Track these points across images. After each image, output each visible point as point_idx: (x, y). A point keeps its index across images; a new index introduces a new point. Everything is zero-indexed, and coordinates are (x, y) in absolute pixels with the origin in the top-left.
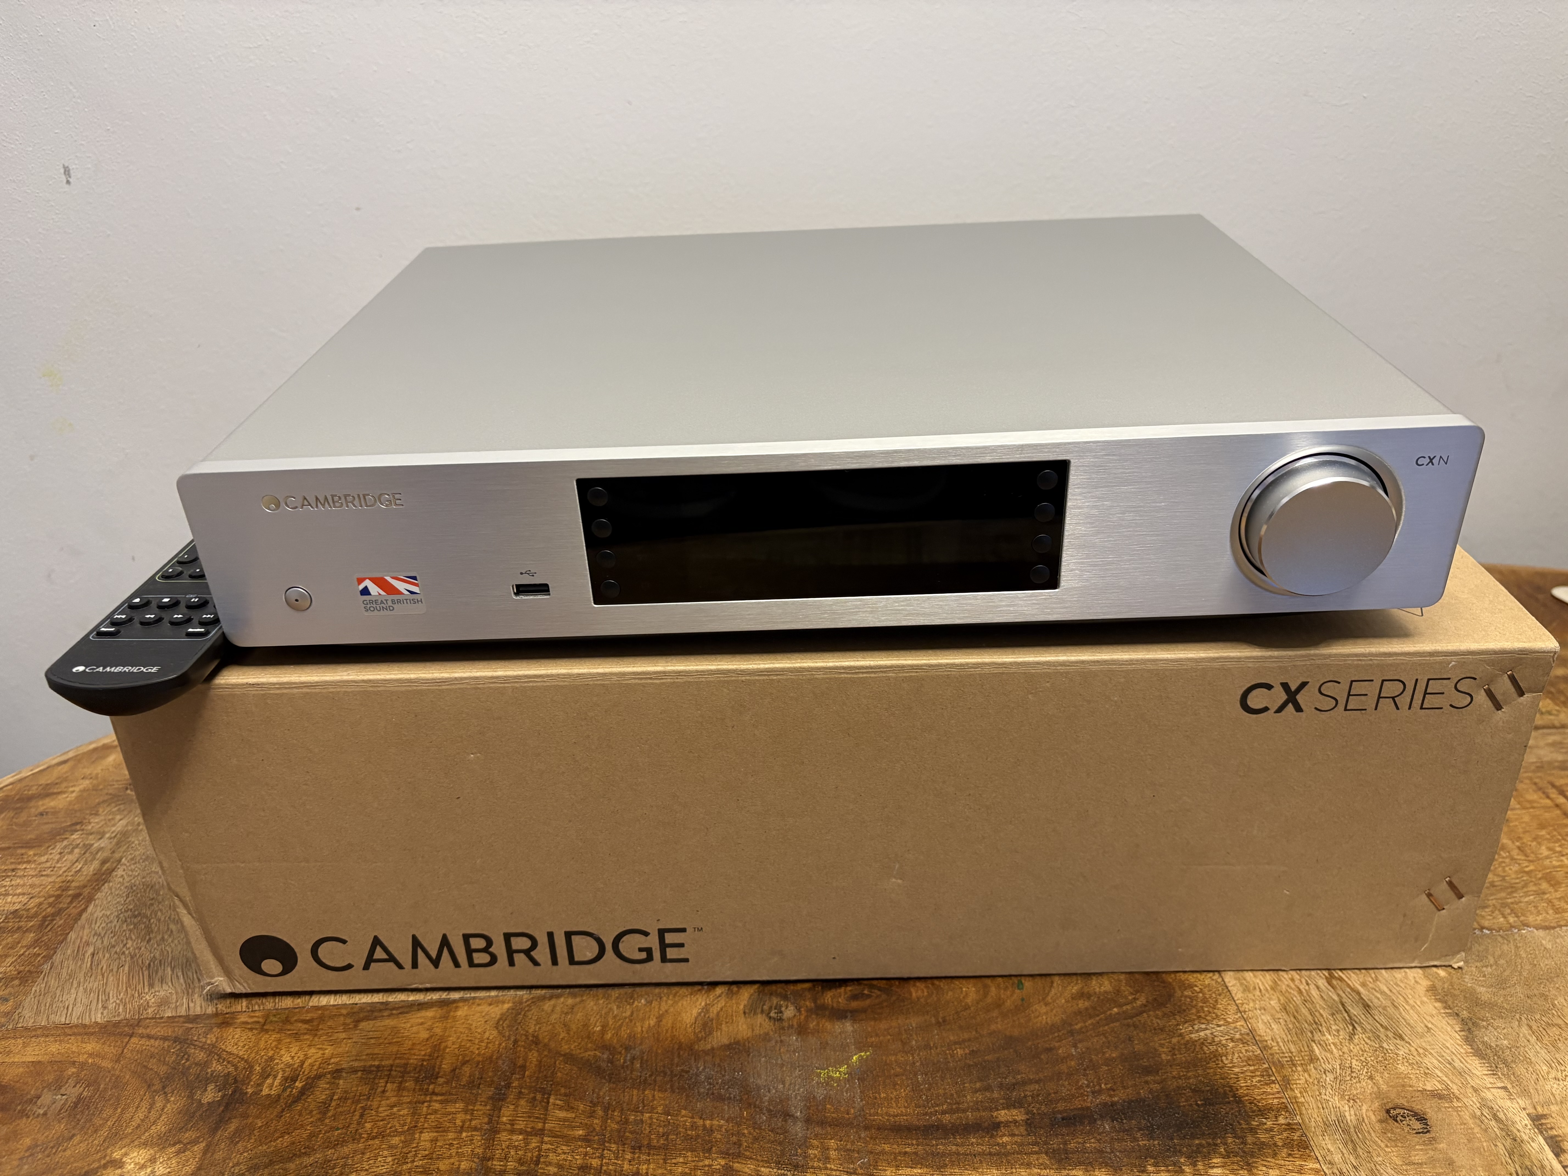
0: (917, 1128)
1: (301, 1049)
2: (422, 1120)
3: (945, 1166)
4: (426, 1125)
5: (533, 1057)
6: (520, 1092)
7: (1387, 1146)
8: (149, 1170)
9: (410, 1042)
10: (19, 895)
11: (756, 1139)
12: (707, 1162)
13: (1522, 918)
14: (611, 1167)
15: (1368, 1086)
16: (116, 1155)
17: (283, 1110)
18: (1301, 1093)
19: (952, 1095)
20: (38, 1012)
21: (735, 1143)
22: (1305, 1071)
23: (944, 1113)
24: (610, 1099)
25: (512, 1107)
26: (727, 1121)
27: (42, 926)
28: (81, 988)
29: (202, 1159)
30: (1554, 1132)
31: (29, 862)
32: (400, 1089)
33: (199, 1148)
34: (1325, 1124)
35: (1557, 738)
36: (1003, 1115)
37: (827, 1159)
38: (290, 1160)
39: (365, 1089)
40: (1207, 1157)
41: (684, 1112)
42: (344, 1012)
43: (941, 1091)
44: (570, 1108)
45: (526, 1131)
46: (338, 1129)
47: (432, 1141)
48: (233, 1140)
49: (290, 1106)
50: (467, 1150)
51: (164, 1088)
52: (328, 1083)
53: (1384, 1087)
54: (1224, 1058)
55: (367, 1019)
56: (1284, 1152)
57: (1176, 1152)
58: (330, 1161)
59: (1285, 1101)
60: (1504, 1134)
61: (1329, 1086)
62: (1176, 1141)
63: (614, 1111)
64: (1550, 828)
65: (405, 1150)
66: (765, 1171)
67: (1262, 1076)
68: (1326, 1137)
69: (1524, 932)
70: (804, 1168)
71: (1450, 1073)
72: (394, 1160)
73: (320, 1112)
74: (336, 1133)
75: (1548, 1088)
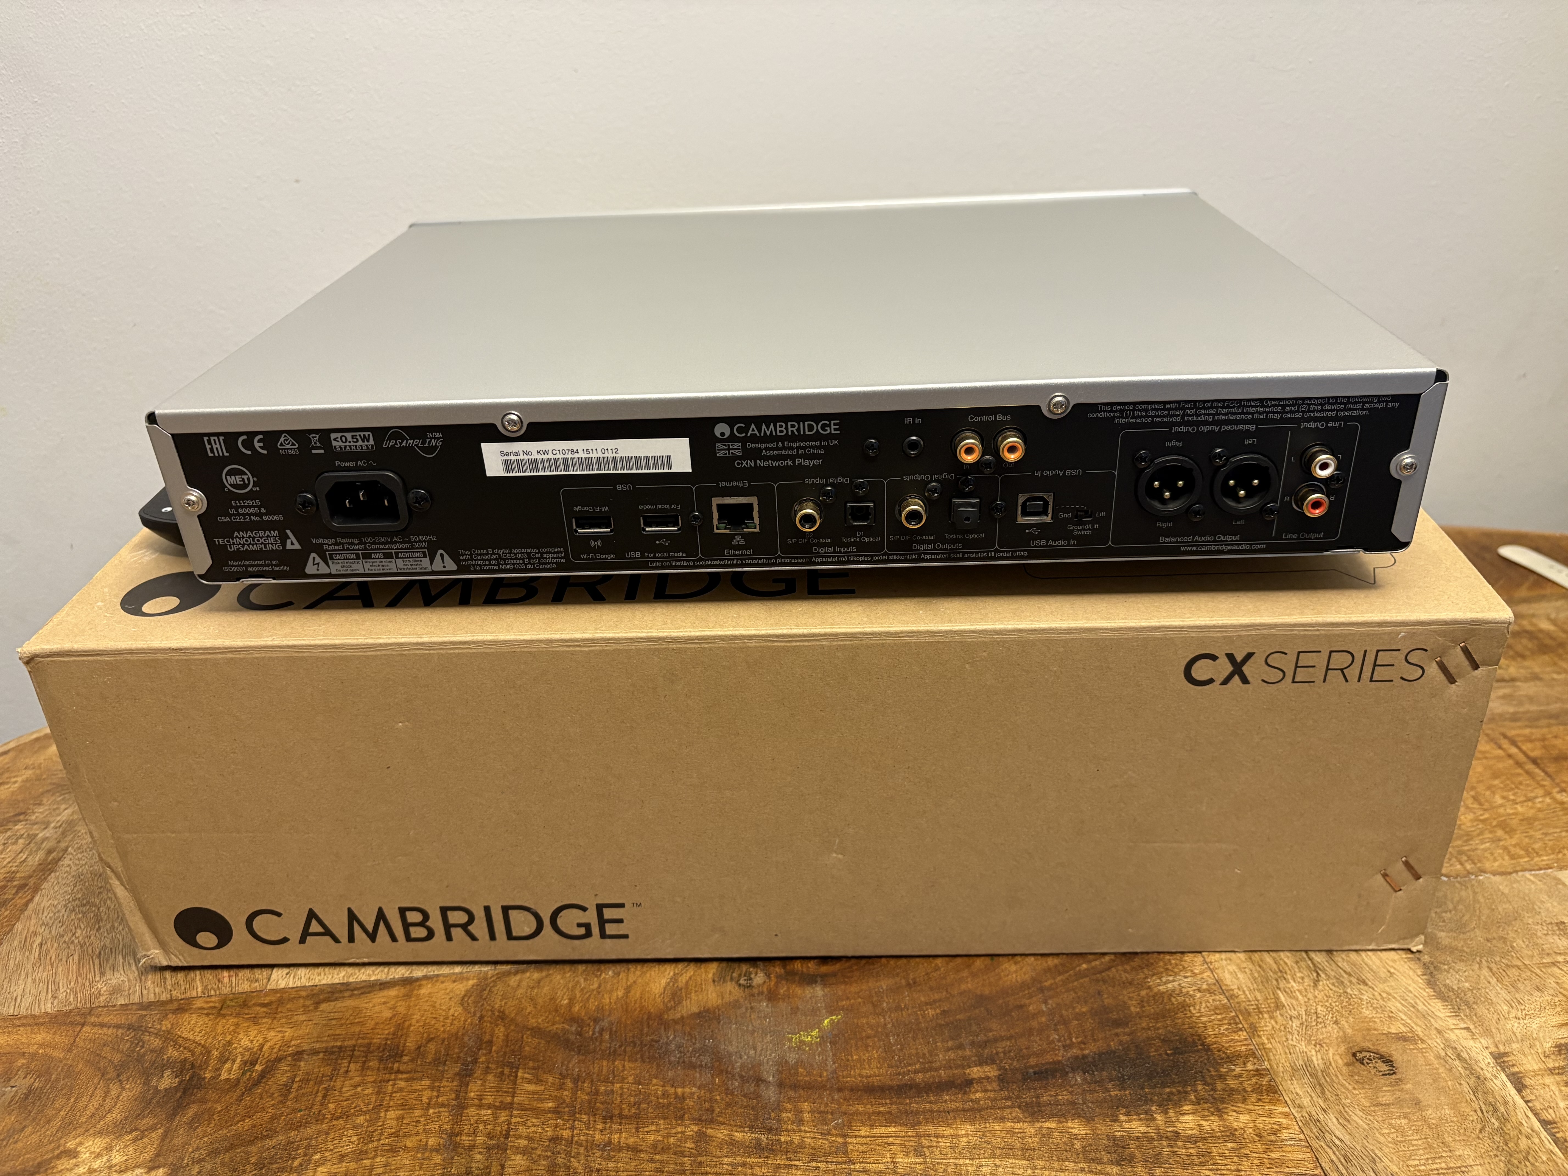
0: (891, 1088)
1: (260, 1032)
2: (388, 1098)
3: (919, 1123)
4: (391, 1103)
5: (500, 1032)
6: (488, 1067)
7: (1354, 1088)
8: (105, 1159)
9: (373, 1022)
11: (728, 1105)
12: (679, 1129)
13: (1479, 865)
14: (582, 1138)
15: (1333, 1031)
16: (71, 1145)
17: (243, 1094)
18: (1268, 1039)
19: (924, 1054)
21: (708, 1110)
22: (1271, 1018)
23: (916, 1072)
24: (580, 1071)
25: (479, 1082)
26: (699, 1088)
28: (30, 979)
29: (160, 1146)
30: (1516, 1069)
32: (364, 1068)
33: (156, 1135)
34: (1293, 1068)
35: (1507, 691)
36: (975, 1072)
37: (801, 1122)
38: (251, 1143)
39: (328, 1070)
40: (1178, 1104)
41: (654, 1081)
42: (304, 994)
43: (913, 1051)
44: (538, 1081)
45: (494, 1106)
46: (300, 1111)
47: (398, 1119)
48: (192, 1125)
49: (250, 1089)
50: (434, 1126)
51: (118, 1075)
52: (289, 1065)
53: (1349, 1031)
54: (1192, 1008)
55: (327, 1000)
56: (1254, 1097)
57: (1148, 1101)
58: (293, 1143)
59: (1252, 1047)
60: (1468, 1072)
61: (1296, 1032)
62: (1147, 1090)
63: (584, 1082)
64: (1504, 777)
65: (370, 1129)
66: (738, 1136)
67: (1230, 1024)
68: (1295, 1082)
69: (1481, 878)
70: (778, 1131)
71: (1413, 1016)
72: (359, 1139)
73: (281, 1095)
74: (299, 1114)
75: (1509, 1026)
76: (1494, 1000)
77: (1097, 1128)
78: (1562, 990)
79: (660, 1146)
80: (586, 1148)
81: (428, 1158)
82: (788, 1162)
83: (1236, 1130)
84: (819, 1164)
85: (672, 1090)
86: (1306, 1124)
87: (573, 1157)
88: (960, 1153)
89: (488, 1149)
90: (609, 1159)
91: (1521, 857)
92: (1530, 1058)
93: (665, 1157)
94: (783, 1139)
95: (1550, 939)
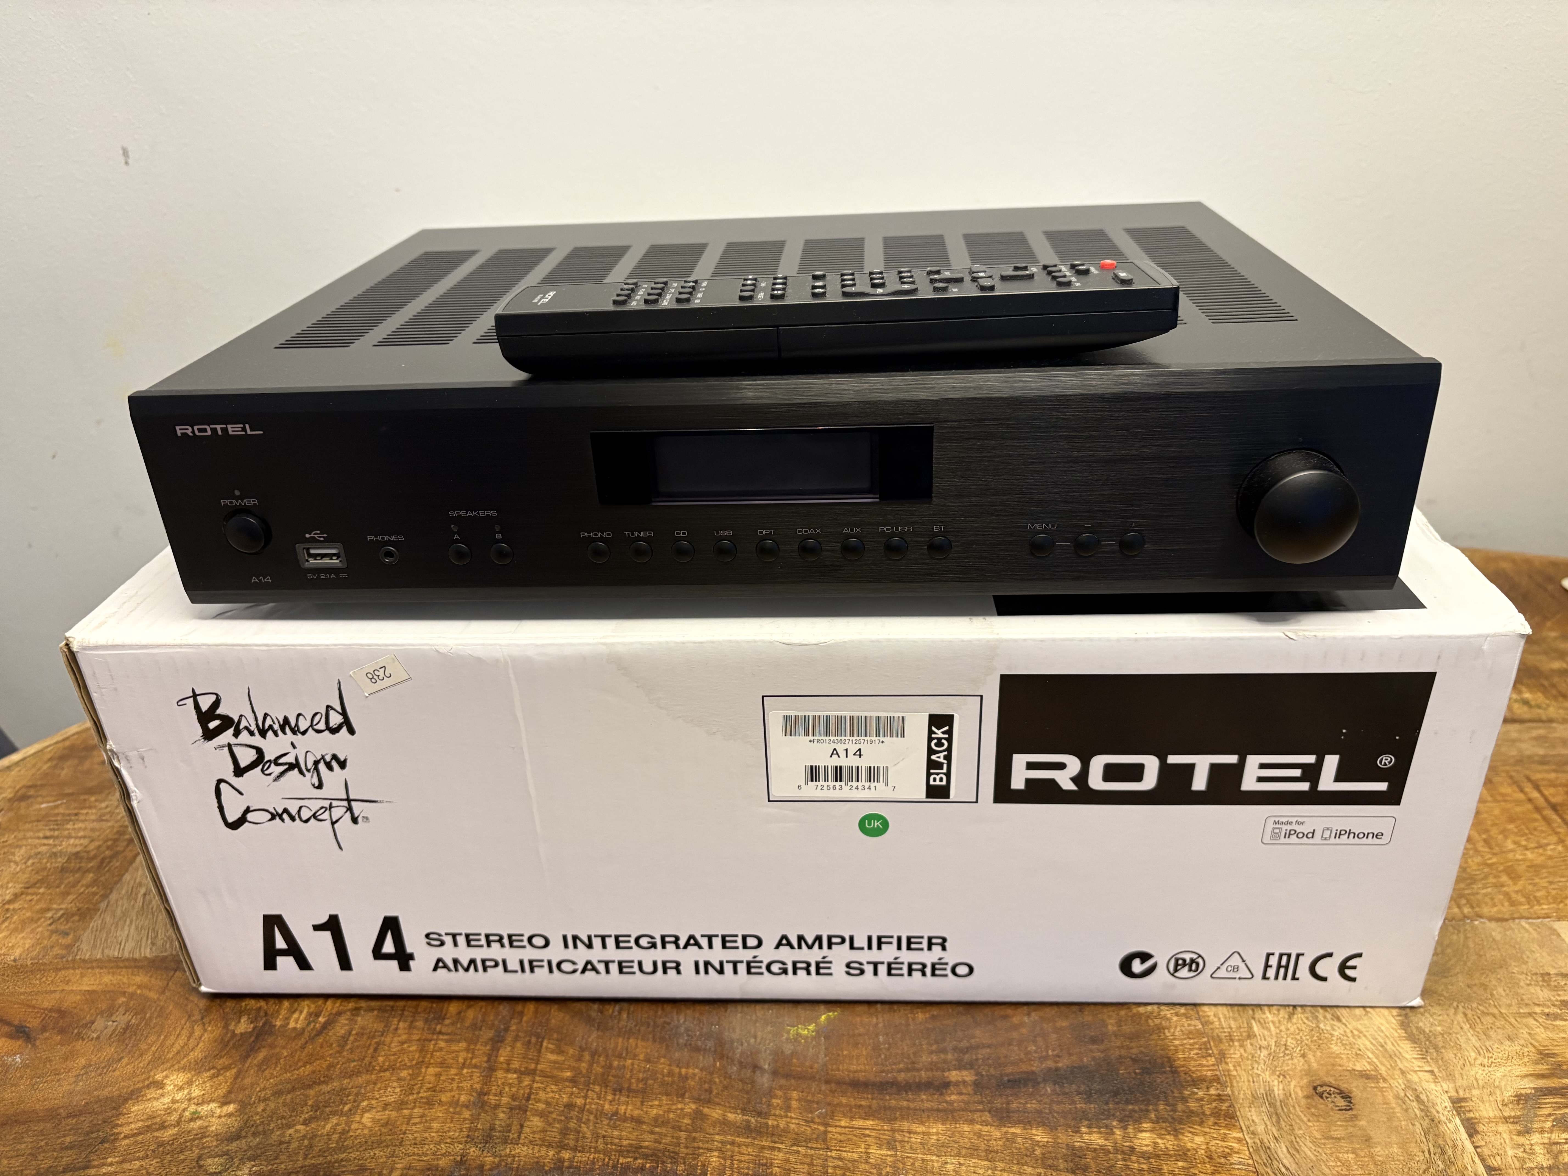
0: (874, 1084)
2: (429, 1056)
3: (896, 1119)
6: (517, 1036)
7: (1309, 1120)
8: (186, 1092)
10: (81, 838)
11: (726, 1088)
12: (679, 1106)
13: (1477, 909)
14: (593, 1106)
15: (1299, 1063)
16: (159, 1077)
17: (306, 1042)
18: (1234, 1066)
19: (909, 1055)
20: (94, 947)
21: (706, 1091)
22: (1241, 1046)
23: (900, 1071)
24: (598, 1045)
25: (509, 1048)
26: (701, 1070)
27: (100, 866)
28: (133, 926)
29: (233, 1084)
30: (1471, 1115)
31: (90, 807)
32: (411, 1027)
33: (230, 1074)
34: (1253, 1096)
35: (1541, 732)
36: (954, 1075)
38: (310, 1087)
39: (379, 1026)
40: (1138, 1121)
41: (662, 1060)
43: (899, 1052)
44: (560, 1052)
45: (520, 1071)
46: (354, 1061)
47: (436, 1075)
48: (261, 1067)
49: (313, 1038)
50: (466, 1085)
51: (202, 1018)
52: (347, 1019)
53: (1315, 1065)
54: (1166, 1031)
56: (1212, 1120)
57: (1110, 1116)
58: (345, 1089)
59: (1218, 1073)
60: (1423, 1114)
61: (1262, 1062)
62: (1111, 1106)
63: (600, 1056)
64: (1519, 822)
65: (412, 1083)
66: (731, 1116)
67: (1200, 1049)
68: (1253, 1110)
69: (1476, 923)
70: (767, 1115)
71: (1380, 1054)
72: (401, 1091)
73: (338, 1046)
74: (352, 1065)
75: (1473, 1073)
76: (1463, 1046)
77: (1058, 1137)
78: (1533, 1042)
79: (660, 1120)
80: (596, 1116)
81: (459, 1113)
82: (773, 1145)
83: (1189, 1150)
84: (800, 1149)
85: (677, 1070)
86: (1257, 1151)
87: (584, 1123)
88: (929, 1149)
89: (511, 1109)
90: (615, 1127)
91: (1521, 904)
92: (1487, 1105)
93: (664, 1130)
94: (770, 1123)
95: (1532, 989)
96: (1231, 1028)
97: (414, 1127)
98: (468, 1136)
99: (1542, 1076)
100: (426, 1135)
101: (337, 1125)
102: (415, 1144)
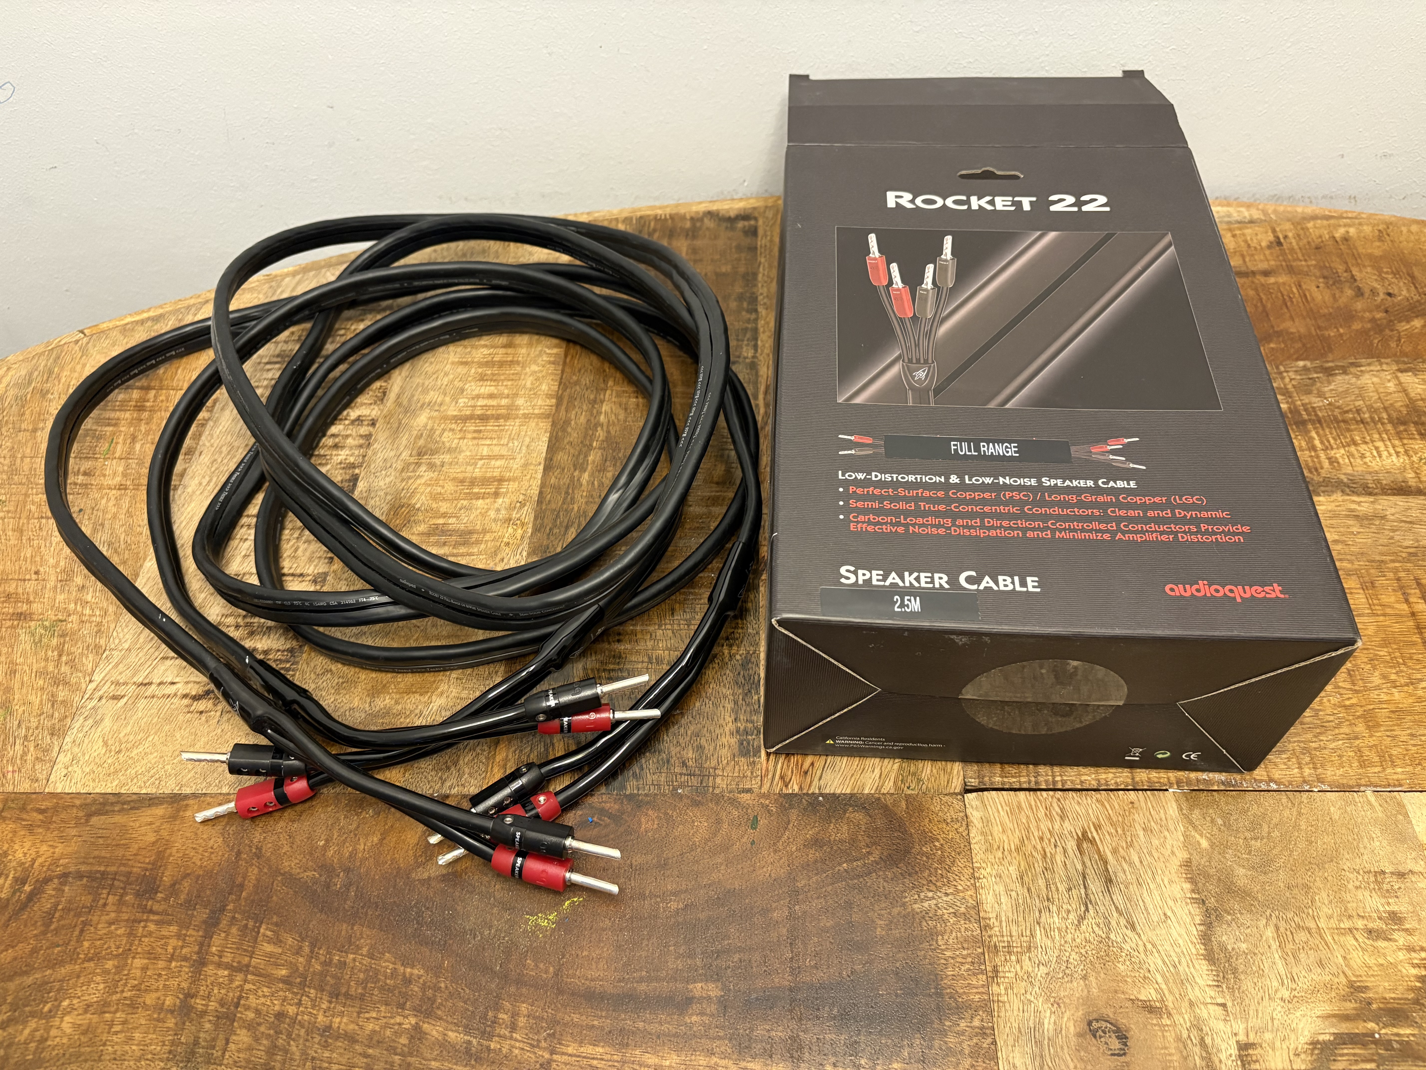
0: (610, 998)
1: (34, 844)
2: (136, 942)
3: (628, 1046)
5: (253, 873)
7: (1075, 1067)
9: (136, 846)
11: (451, 995)
12: (398, 1019)
14: (306, 1017)
15: (1077, 988)
17: (10, 918)
18: (1006, 988)
19: (652, 961)
21: (429, 999)
22: (1018, 961)
25: (223, 935)
26: (427, 971)
30: (1257, 1066)
32: (120, 903)
34: (1019, 1030)
36: (698, 988)
37: (513, 1028)
38: (11, 978)
39: (88, 900)
41: (387, 956)
42: (78, 802)
43: (642, 956)
44: (278, 940)
45: (232, 966)
46: (58, 946)
47: (142, 969)
49: (17, 914)
52: (54, 889)
53: (1095, 992)
54: (940, 937)
55: (98, 813)
56: (969, 1062)
57: (860, 1050)
58: (47, 983)
59: (986, 998)
60: (1204, 1064)
61: (1038, 983)
62: (863, 1037)
63: (319, 949)
64: (1395, 646)
65: (117, 977)
66: (452, 1035)
67: (973, 964)
68: (1017, 1050)
70: (490, 1035)
71: (1170, 978)
72: (105, 988)
73: (44, 925)
74: (57, 950)
75: (1269, 1010)
76: (1266, 971)
78: (1346, 969)
79: (375, 1038)
80: (307, 1031)
81: (162, 1021)
85: (401, 970)
87: (294, 1040)
89: (218, 1017)
90: (325, 1046)
91: (1372, 764)
92: (1278, 1054)
93: (377, 1052)
94: (493, 1046)
95: (1360, 894)
96: (1011, 936)
97: (114, 1038)
98: (170, 1052)
99: (1346, 1018)
100: (127, 1048)
101: (36, 1030)
102: (115, 1059)
